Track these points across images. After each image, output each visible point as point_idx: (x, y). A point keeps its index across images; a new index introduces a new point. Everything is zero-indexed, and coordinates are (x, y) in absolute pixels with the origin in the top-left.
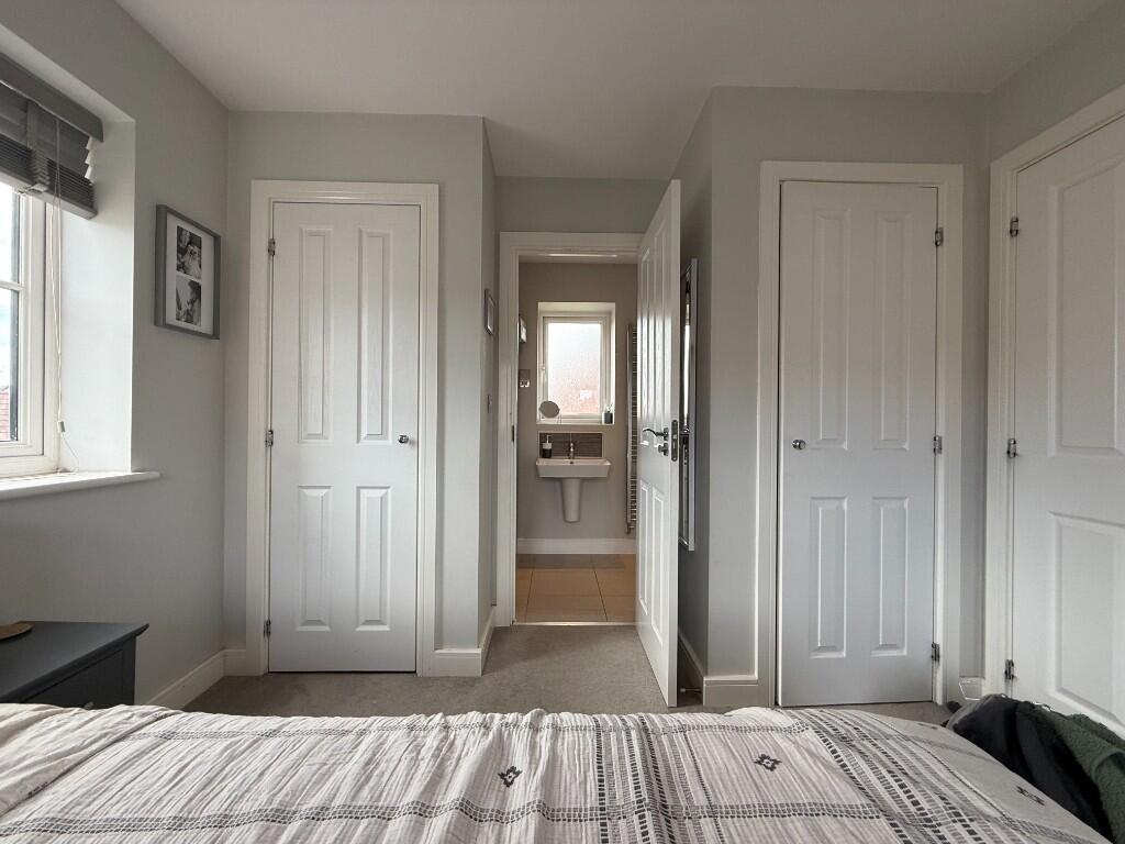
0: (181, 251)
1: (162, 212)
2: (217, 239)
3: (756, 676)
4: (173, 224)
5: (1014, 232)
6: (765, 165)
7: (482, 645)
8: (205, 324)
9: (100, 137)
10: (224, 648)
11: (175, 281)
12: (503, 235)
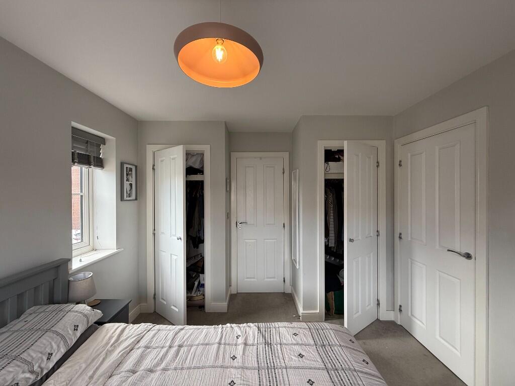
0: (127, 175)
1: (122, 164)
2: (136, 167)
3: (318, 311)
4: (126, 166)
5: (400, 165)
6: (319, 142)
7: (227, 301)
8: (133, 197)
9: (104, 144)
10: (140, 303)
11: (126, 185)
12: (232, 153)
